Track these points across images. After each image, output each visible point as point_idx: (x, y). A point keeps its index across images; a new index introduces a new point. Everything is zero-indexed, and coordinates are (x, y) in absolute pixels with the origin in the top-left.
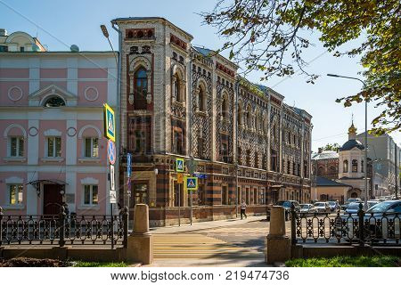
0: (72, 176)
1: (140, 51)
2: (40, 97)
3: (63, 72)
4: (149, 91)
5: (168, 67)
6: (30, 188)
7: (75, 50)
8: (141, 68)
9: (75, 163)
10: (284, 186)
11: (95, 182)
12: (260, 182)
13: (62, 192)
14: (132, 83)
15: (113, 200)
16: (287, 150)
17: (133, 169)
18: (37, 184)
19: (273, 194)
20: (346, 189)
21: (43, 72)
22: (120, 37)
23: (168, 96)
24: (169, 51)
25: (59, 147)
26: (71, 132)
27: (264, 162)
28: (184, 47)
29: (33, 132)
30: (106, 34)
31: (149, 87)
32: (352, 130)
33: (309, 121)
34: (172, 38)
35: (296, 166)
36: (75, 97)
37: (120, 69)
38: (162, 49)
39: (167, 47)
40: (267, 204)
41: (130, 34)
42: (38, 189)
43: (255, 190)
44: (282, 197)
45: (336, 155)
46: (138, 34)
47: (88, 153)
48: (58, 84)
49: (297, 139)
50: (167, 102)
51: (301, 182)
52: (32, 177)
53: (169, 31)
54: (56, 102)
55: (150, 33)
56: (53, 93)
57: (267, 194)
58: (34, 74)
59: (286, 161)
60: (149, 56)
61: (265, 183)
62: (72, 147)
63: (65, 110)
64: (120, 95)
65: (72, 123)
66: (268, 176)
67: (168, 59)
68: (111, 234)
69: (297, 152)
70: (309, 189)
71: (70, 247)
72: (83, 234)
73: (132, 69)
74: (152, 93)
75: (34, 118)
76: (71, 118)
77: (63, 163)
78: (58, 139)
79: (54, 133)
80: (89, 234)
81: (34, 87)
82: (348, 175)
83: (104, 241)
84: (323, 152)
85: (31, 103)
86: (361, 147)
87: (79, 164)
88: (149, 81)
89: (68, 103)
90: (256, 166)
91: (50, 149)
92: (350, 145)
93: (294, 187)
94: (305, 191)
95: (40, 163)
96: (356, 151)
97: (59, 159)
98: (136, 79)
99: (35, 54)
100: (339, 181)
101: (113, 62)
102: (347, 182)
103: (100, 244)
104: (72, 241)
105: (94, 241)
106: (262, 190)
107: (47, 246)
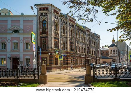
0: (22, 56)
1: (44, 15)
2: (11, 30)
3: (19, 22)
4: (47, 27)
5: (53, 20)
6: (8, 60)
7: (22, 14)
8: (44, 20)
9: (23, 51)
10: (91, 59)
11: (29, 57)
12: (83, 58)
13: (18, 61)
15: (35, 63)
16: (92, 47)
17: (42, 53)
18: (10, 58)
19: (88, 61)
20: (111, 60)
21: (12, 22)
22: (37, 10)
23: (53, 29)
24: (53, 15)
25: (17, 46)
26: (21, 41)
27: (85, 51)
28: (58, 13)
29: (9, 41)
30: (32, 9)
31: (47, 26)
32: (113, 40)
33: (99, 38)
34: (54, 11)
35: (95, 52)
36: (22, 29)
37: (37, 21)
38: (51, 14)
39: (53, 13)
40: (85, 64)
41: (40, 9)
42: (11, 60)
43: (82, 60)
44: (90, 62)
45: (108, 49)
46: (43, 9)
47: (27, 48)
48: (17, 25)
49: (95, 43)
50: (53, 31)
51: (97, 57)
52: (9, 56)
53: (53, 8)
54: (16, 31)
55: (47, 9)
56: (15, 28)
57: (86, 61)
58: (9, 22)
59: (92, 50)
60: (47, 16)
61: (85, 58)
62: (22, 46)
63: (20, 34)
64: (37, 29)
65: (21, 38)
66: (86, 55)
67: (53, 17)
68: (34, 74)
69: (95, 48)
70: (99, 59)
71: (20, 79)
73: (41, 20)
74: (48, 28)
75: (9, 37)
76: (21, 36)
77: (19, 51)
78: (17, 43)
79: (16, 41)
80: (27, 74)
81: (9, 26)
82: (112, 55)
83: (32, 77)
84: (104, 48)
85: (8, 32)
86: (116, 46)
87: (24, 51)
88: (47, 24)
89: (20, 32)
90: (82, 52)
91: (15, 46)
92: (113, 45)
93: (94, 59)
95: (11, 51)
96: (114, 47)
97: (17, 50)
98: (42, 24)
99: (9, 15)
100: (109, 57)
101: (35, 18)
102: (112, 57)
103: (30, 77)
104: (21, 77)
105: (28, 77)
106: (84, 60)
107: (13, 78)
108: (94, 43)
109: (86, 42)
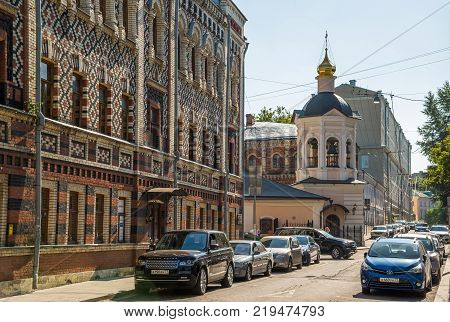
10: (183, 192)
12: (115, 177)
19: (152, 213)
27: (128, 118)
32: (326, 70)
33: (238, 30)
40: (134, 240)
43: (100, 198)
44: (176, 222)
51: (222, 182)
59: (186, 124)
61: (130, 181)
66: (138, 160)
70: (240, 202)
82: (320, 173)
84: (257, 124)
86: (347, 112)
90: (104, 128)
92: (322, 104)
93: (205, 195)
94: (231, 208)
96: (334, 117)
100: (300, 187)
102: (316, 189)
106: (120, 201)
108: (200, 62)
109: (140, 42)
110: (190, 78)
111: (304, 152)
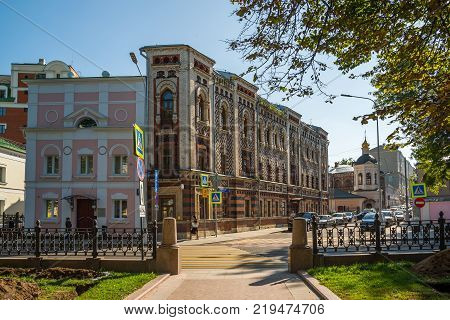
0: (103, 192)
1: (166, 75)
2: (74, 119)
3: (95, 96)
4: (175, 110)
5: (192, 89)
6: (65, 204)
7: (106, 75)
8: (167, 90)
9: (106, 179)
10: (304, 199)
11: (125, 197)
12: (281, 196)
13: (94, 207)
14: (158, 104)
15: (143, 215)
17: (160, 185)
18: (70, 199)
19: (294, 206)
20: (362, 200)
21: (77, 96)
22: (148, 63)
23: (192, 117)
24: (193, 75)
25: (90, 164)
26: (103, 150)
27: (285, 176)
28: (207, 71)
29: (67, 151)
30: (135, 61)
31: (175, 107)
32: (365, 145)
33: (325, 138)
34: (196, 63)
35: (315, 180)
36: (106, 118)
37: (147, 92)
38: (186, 74)
39: (192, 71)
40: (288, 215)
41: (157, 61)
42: (72, 204)
43: (277, 203)
44: (302, 209)
45: (351, 169)
46: (165, 60)
47: (117, 170)
48: (90, 106)
49: (315, 154)
50: (192, 121)
51: (320, 194)
52: (67, 193)
53: (193, 57)
54: (88, 123)
55: (176, 59)
56: (86, 115)
57: (288, 206)
58: (69, 98)
59: (305, 175)
60: (175, 80)
61: (286, 197)
62: (103, 165)
63: (97, 131)
64: (147, 115)
65: (102, 143)
66: (289, 189)
67: (192, 82)
68: (140, 246)
70: (327, 201)
71: (103, 258)
72: (115, 246)
73: (158, 91)
74: (178, 114)
75: (68, 139)
76: (102, 138)
77: (95, 180)
78: (90, 157)
79: (86, 151)
80: (120, 246)
81: (68, 110)
82: (363, 187)
83: (135, 253)
84: (339, 166)
85: (66, 124)
86: (374, 161)
87: (109, 180)
88: (175, 102)
89: (100, 124)
90: (277, 180)
91: (83, 167)
92: (364, 159)
93: (313, 199)
94: (323, 203)
95: (74, 179)
96: (369, 165)
97: (92, 176)
98: (162, 100)
99: (70, 79)
100: (355, 193)
101: (142, 85)
102: (361, 194)
103: (131, 255)
104: (105, 252)
105: (115, 253)
106: (283, 203)
107: (81, 257)
108: (310, 153)
109: (288, 151)
110: (306, 159)
111: (356, 179)
